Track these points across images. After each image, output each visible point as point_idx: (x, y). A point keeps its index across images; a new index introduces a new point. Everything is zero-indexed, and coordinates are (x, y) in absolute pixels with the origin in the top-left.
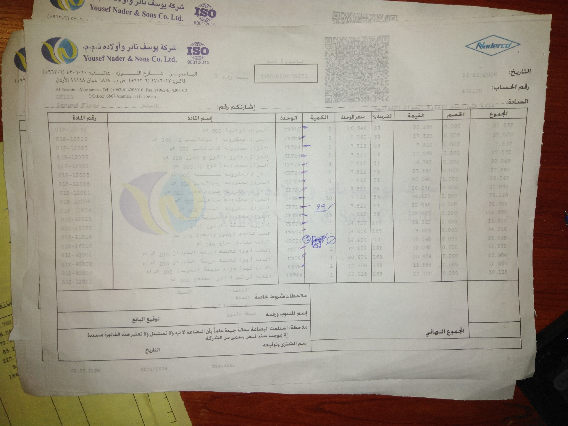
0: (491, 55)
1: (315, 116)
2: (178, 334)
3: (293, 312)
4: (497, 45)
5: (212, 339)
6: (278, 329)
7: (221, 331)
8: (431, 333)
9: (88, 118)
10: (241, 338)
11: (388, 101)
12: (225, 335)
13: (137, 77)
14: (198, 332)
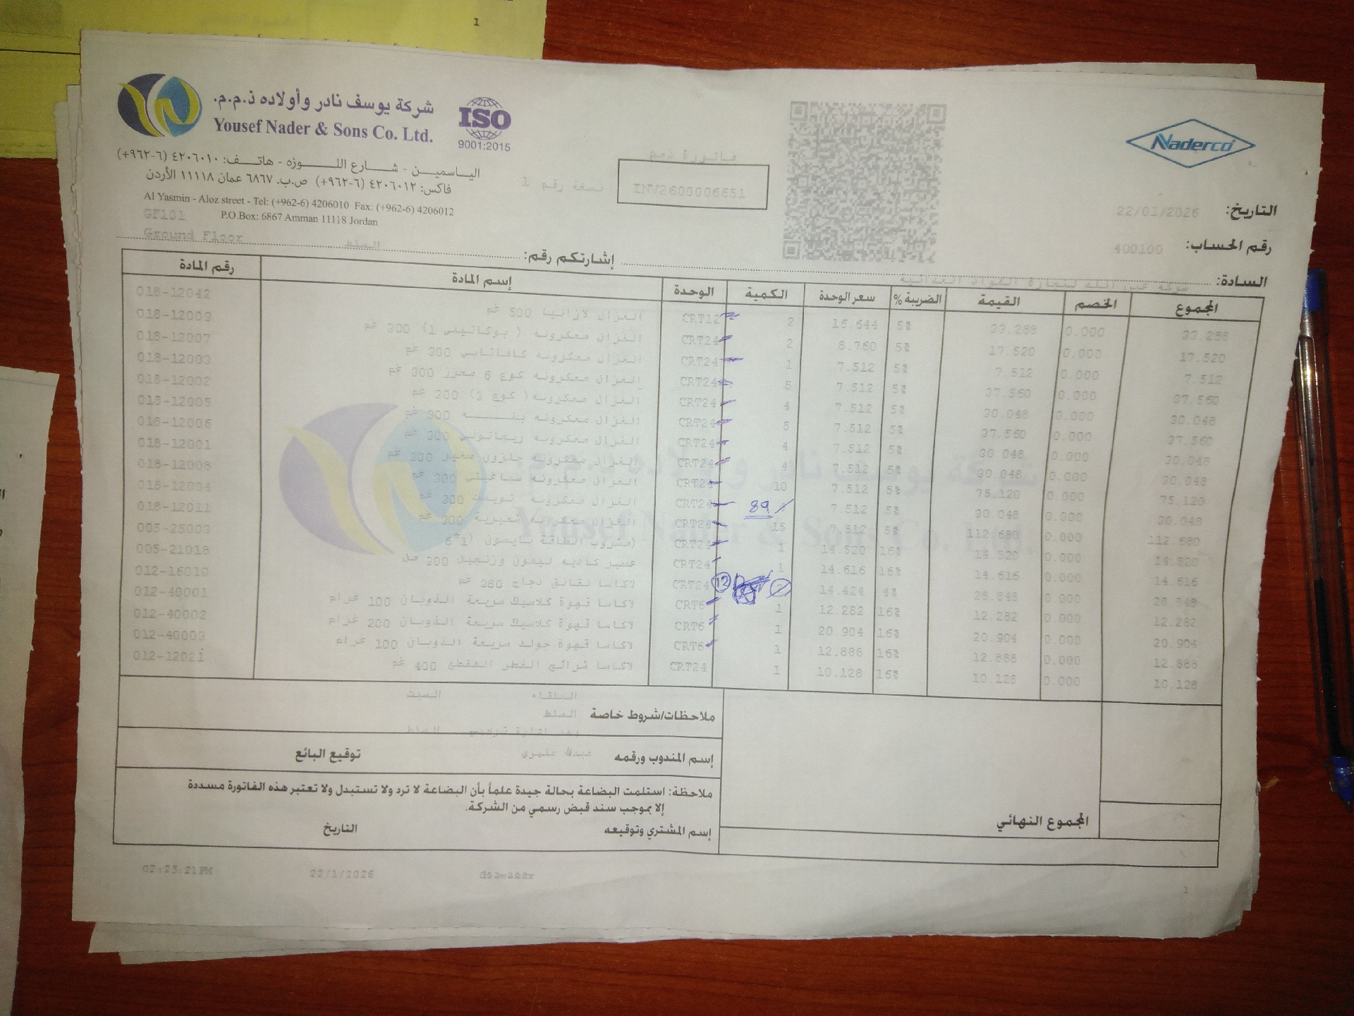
0: (1187, 167)
1: (758, 289)
2: (404, 792)
3: (679, 754)
4: (1201, 144)
5: (483, 810)
6: (644, 794)
7: (505, 791)
8: (1009, 823)
9: (216, 267)
10: (554, 810)
11: (933, 262)
12: (514, 800)
13: (334, 173)
14: (450, 792)
